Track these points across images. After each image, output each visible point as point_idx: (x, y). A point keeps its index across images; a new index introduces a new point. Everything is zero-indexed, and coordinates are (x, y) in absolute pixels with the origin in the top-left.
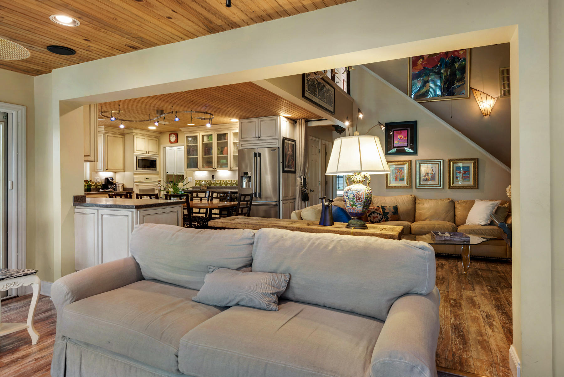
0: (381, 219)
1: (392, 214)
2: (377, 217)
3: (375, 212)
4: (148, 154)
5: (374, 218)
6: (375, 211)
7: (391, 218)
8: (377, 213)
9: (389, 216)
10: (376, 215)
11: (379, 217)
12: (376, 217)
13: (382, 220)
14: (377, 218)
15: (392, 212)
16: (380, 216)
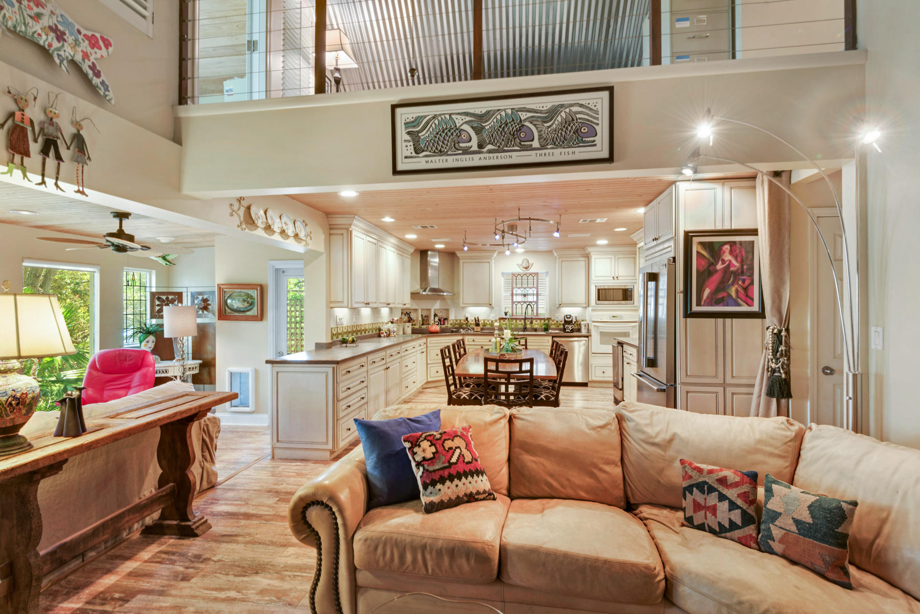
0: (733, 526)
1: (794, 528)
2: (713, 510)
3: (711, 489)
4: (618, 279)
5: (697, 507)
6: (716, 486)
7: (781, 541)
8: (722, 497)
9: (776, 533)
10: (712, 499)
11: (724, 514)
12: (706, 508)
13: (737, 533)
14: (709, 515)
15: (797, 522)
16: (730, 510)
